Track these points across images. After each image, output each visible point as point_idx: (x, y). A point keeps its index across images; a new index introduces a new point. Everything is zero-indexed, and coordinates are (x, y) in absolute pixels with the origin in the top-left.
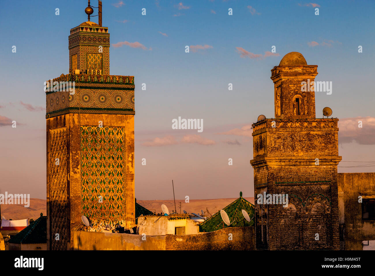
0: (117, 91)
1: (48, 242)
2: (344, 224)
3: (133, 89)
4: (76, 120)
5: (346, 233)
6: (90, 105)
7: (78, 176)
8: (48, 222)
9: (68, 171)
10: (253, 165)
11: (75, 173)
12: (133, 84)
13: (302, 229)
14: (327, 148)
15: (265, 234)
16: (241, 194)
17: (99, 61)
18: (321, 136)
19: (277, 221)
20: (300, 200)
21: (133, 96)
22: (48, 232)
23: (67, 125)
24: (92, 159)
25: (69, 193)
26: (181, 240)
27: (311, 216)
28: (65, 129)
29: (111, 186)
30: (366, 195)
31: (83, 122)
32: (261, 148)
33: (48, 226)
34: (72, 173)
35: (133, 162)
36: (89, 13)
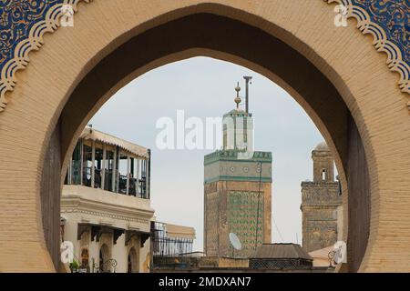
3: (271, 162)
4: (225, 186)
6: (236, 175)
7: (226, 229)
9: (218, 227)
11: (224, 227)
12: (271, 158)
23: (218, 190)
24: (237, 217)
25: (218, 243)
28: (216, 193)
31: (231, 188)
34: (221, 228)
35: (270, 220)
36: (238, 102)
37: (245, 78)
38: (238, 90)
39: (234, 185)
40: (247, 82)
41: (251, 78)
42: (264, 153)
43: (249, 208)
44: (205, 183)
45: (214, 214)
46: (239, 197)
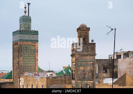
0: (33, 35)
1: (13, 79)
2: (98, 74)
3: (38, 35)
4: (21, 43)
5: (99, 76)
6: (25, 39)
7: (22, 59)
8: (13, 73)
9: (19, 58)
10: (71, 56)
11: (21, 58)
12: (38, 33)
13: (85, 74)
14: (92, 51)
15: (74, 76)
16: (69, 65)
17: (28, 26)
18: (91, 48)
19: (78, 72)
20: (84, 66)
21: (38, 37)
22: (13, 76)
23: (19, 45)
24: (26, 54)
25: (19, 64)
26: (51, 78)
27: (88, 71)
28: (18, 46)
29: (31, 62)
30: (104, 65)
31: (23, 44)
32: (73, 51)
33: (13, 74)
34: (20, 59)
35: (37, 56)
36: (25, 12)
37: (28, 3)
38: (25, 8)
39: (25, 43)
40: (29, 5)
41: (30, 4)
42: (35, 31)
43: (30, 51)
44: (13, 42)
45: (16, 53)
46: (26, 47)
